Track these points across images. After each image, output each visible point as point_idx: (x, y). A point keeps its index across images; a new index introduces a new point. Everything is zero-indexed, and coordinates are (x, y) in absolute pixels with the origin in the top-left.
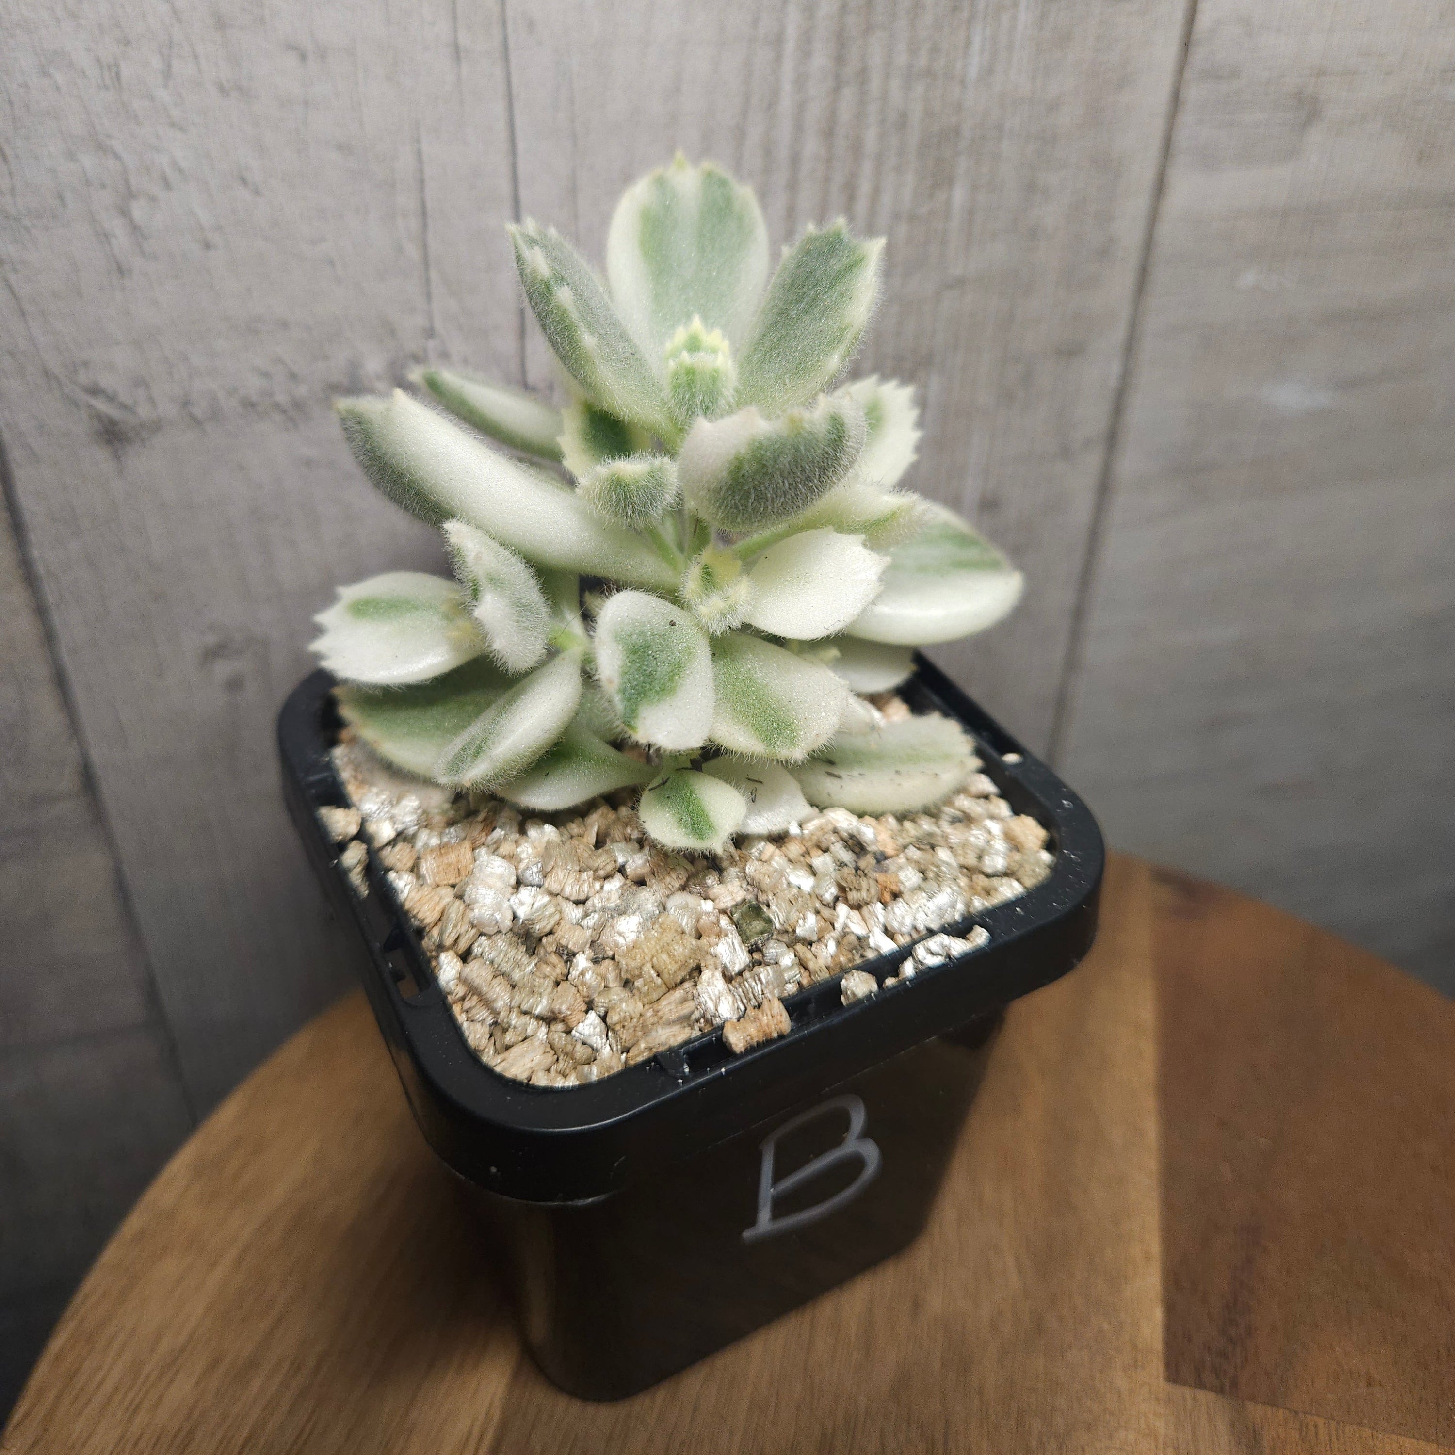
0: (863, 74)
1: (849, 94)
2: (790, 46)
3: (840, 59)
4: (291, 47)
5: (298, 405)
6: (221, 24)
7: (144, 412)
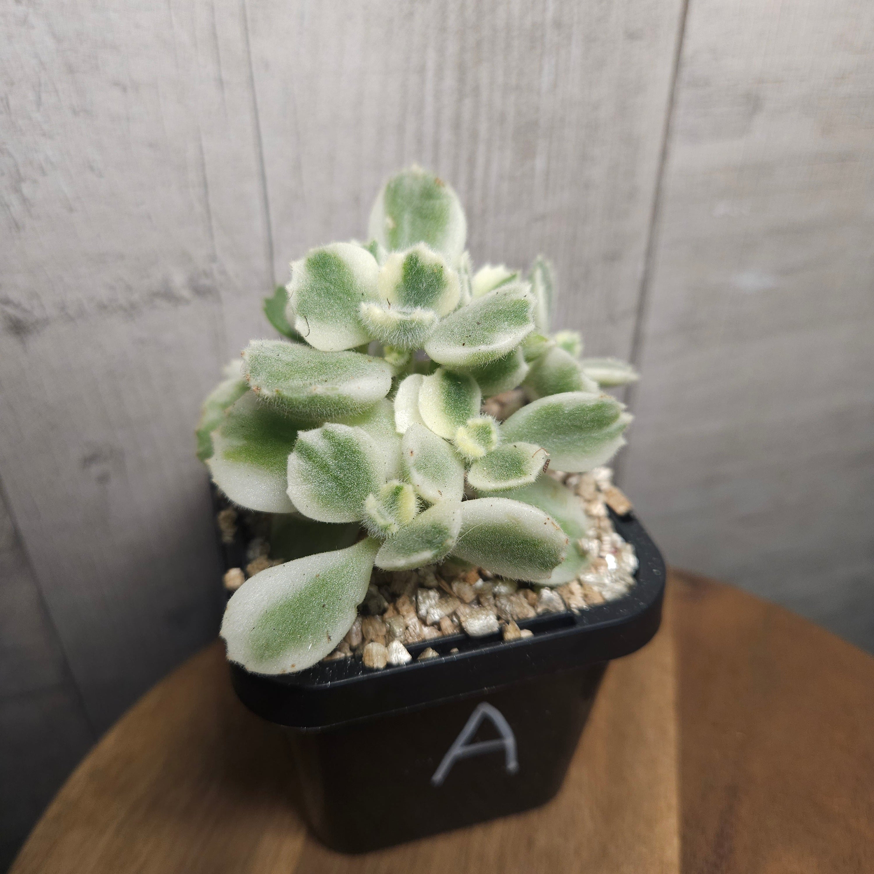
0: (476, 90)
1: (468, 103)
2: (430, 74)
3: (461, 80)
4: (117, 84)
5: (133, 306)
6: (71, 70)
7: (38, 313)
